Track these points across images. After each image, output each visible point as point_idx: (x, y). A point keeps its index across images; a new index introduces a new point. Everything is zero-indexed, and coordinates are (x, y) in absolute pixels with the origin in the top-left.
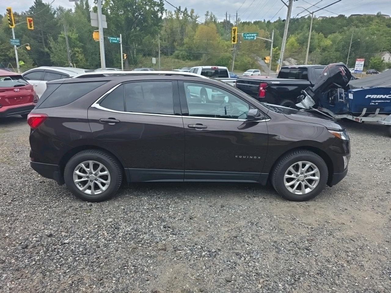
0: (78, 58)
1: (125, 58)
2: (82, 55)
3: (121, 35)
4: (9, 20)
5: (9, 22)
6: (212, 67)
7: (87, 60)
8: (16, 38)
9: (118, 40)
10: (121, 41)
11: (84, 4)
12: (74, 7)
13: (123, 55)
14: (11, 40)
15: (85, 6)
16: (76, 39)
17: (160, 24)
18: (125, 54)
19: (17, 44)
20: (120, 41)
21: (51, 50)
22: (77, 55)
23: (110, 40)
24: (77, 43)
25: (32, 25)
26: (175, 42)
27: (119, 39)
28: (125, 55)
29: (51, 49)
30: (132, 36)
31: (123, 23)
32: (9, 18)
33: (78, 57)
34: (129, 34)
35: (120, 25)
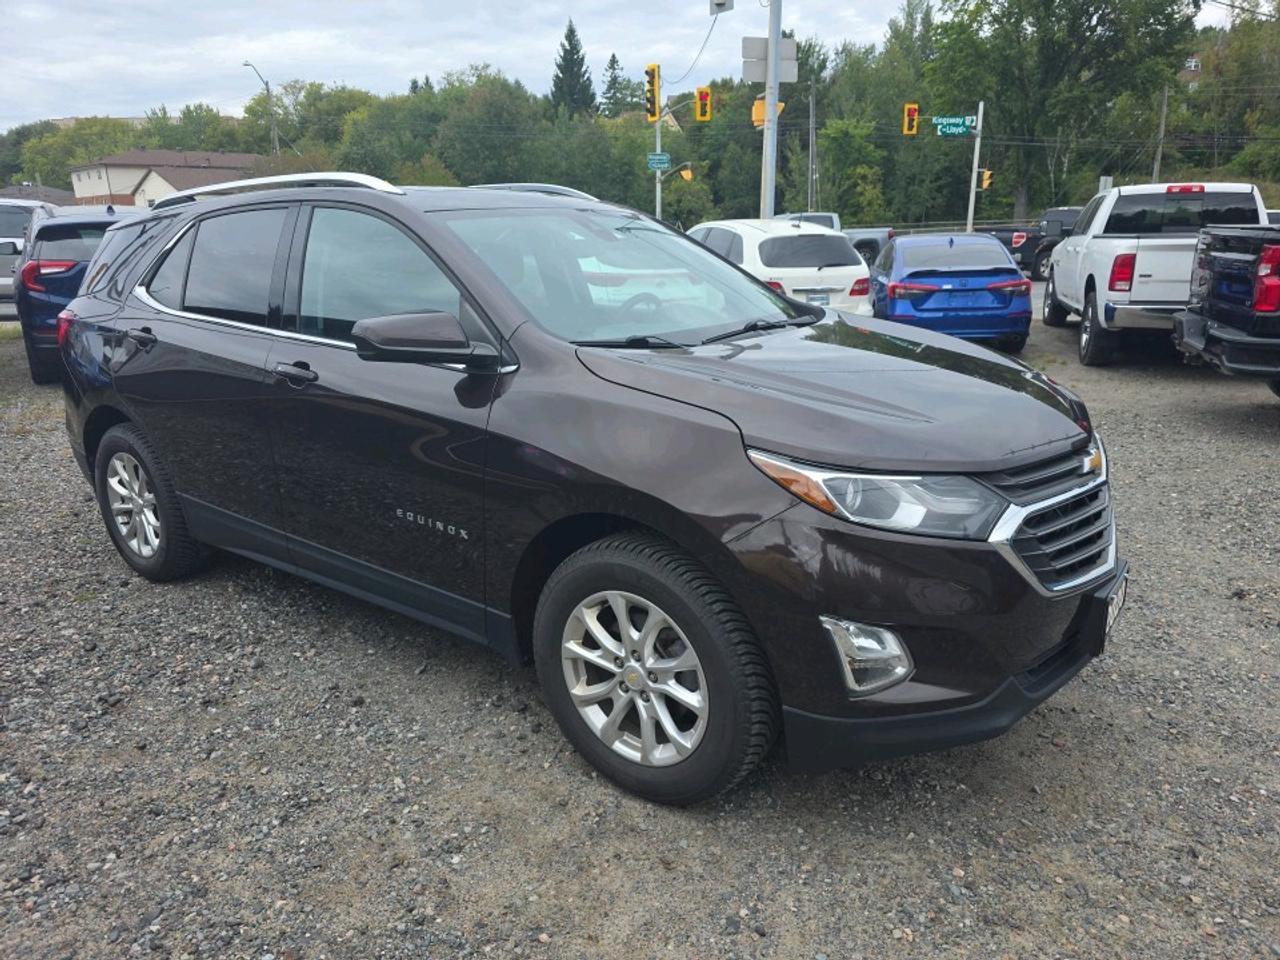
0: (861, 199)
1: (986, 184)
2: (875, 187)
3: (981, 105)
4: (648, 100)
5: (649, 106)
6: (1169, 189)
7: (889, 203)
8: (663, 151)
9: (968, 123)
10: (979, 127)
11: (919, 20)
12: (885, 36)
13: (980, 175)
14: (651, 157)
15: (919, 28)
16: (868, 137)
17: (1177, 47)
18: (989, 170)
19: (662, 166)
20: (975, 128)
21: (791, 178)
22: (859, 189)
23: (939, 127)
24: (869, 149)
25: (708, 109)
26: (1253, 111)
27: (972, 121)
28: (987, 174)
29: (790, 175)
30: (1054, 106)
31: (1030, 63)
32: (649, 95)
33: (861, 194)
34: (1045, 99)
35: (1017, 72)
